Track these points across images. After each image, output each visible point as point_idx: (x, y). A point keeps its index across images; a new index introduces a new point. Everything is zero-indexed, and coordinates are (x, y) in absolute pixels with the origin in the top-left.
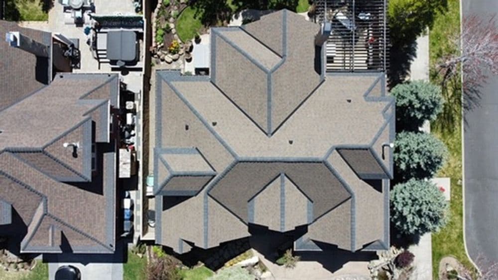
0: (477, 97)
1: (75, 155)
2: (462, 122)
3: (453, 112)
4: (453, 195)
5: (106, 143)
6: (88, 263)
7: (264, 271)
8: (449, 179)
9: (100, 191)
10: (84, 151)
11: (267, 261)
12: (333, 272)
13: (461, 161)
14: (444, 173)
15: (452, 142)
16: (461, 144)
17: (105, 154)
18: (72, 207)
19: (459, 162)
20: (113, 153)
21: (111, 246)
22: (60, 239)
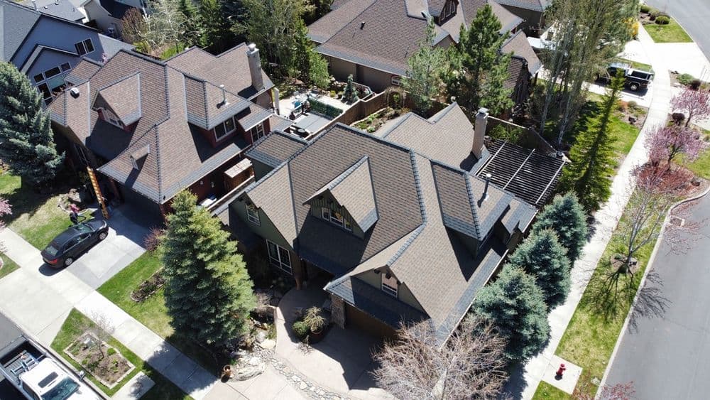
0: (659, 307)
1: (219, 106)
2: (627, 320)
3: (618, 305)
4: (578, 390)
5: (244, 130)
6: (121, 234)
7: (270, 337)
8: (581, 369)
9: (203, 157)
10: (227, 110)
11: (284, 328)
12: (350, 389)
13: (609, 358)
14: (575, 358)
15: (603, 333)
16: (615, 341)
17: (233, 144)
18: (174, 142)
19: (604, 358)
20: (239, 149)
21: (164, 198)
22: (140, 156)
